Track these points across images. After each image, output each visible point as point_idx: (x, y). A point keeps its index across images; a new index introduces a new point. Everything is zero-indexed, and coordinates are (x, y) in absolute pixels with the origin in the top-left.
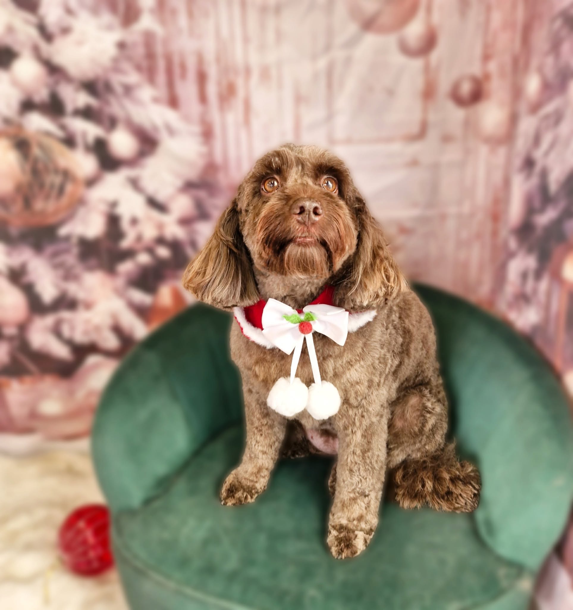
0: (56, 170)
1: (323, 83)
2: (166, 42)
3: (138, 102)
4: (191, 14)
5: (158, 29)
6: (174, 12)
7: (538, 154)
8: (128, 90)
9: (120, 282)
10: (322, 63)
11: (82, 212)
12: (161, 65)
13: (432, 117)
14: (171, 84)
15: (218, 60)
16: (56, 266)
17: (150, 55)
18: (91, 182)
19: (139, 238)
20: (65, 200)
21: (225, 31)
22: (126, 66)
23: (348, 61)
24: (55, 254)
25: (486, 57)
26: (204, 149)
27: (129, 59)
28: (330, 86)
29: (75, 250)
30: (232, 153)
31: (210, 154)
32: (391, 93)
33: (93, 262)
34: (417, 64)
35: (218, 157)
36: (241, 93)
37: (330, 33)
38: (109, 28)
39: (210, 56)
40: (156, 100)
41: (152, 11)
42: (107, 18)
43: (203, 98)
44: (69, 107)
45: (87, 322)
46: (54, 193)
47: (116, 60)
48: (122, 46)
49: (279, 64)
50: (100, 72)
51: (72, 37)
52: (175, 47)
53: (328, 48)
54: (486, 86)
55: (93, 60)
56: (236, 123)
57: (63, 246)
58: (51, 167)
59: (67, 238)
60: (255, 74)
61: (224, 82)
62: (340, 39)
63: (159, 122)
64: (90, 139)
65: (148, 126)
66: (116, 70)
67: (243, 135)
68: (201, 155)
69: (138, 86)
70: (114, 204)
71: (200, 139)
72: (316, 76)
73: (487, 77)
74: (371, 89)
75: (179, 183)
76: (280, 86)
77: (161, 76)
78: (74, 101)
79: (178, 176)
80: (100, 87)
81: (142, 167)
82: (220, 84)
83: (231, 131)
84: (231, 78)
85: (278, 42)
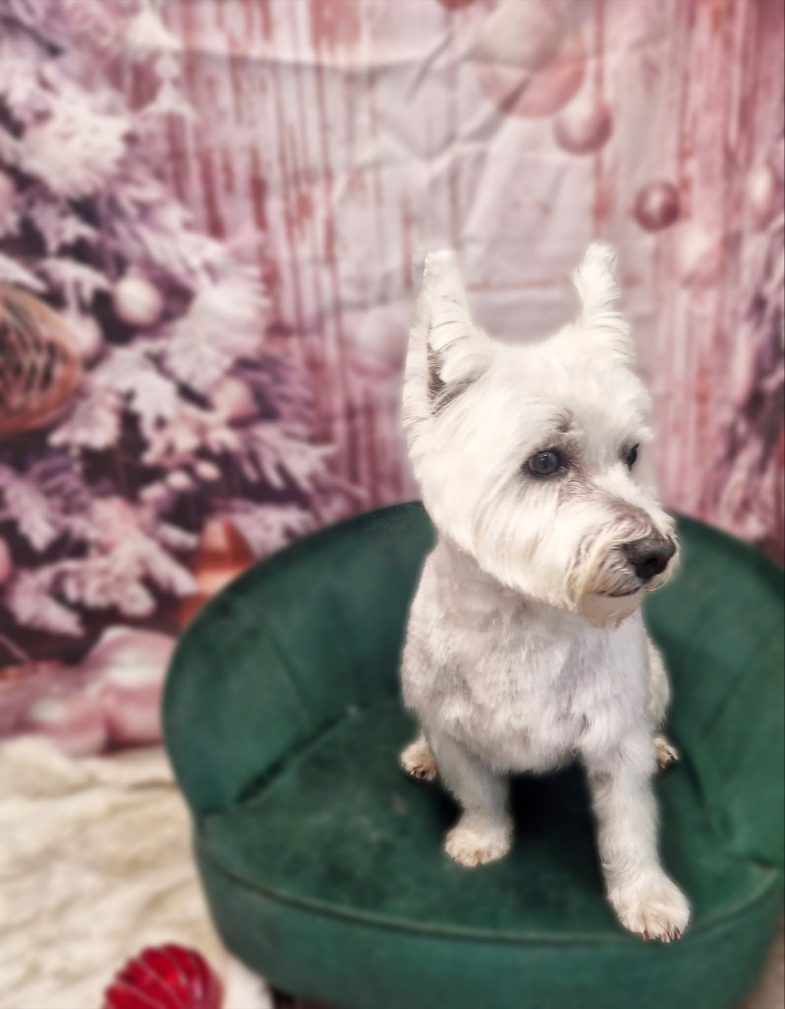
0: (38, 346)
1: (444, 196)
2: (200, 134)
3: (161, 230)
4: (237, 88)
5: (187, 111)
6: (211, 84)
7: (771, 289)
8: (145, 210)
9: (147, 514)
10: (442, 164)
11: (82, 408)
12: (194, 168)
14: (210, 201)
15: (282, 160)
16: (49, 494)
17: (177, 154)
18: (93, 362)
19: (170, 449)
20: (54, 392)
21: (292, 114)
22: (140, 173)
23: (481, 159)
24: (46, 475)
25: (684, 154)
26: (266, 302)
27: (144, 160)
28: (454, 199)
29: (77, 467)
30: (309, 309)
31: (276, 309)
32: (546, 209)
33: (106, 484)
34: (585, 162)
35: (288, 314)
36: (320, 214)
37: (453, 115)
38: (111, 111)
39: (270, 155)
40: (188, 226)
41: (176, 82)
42: (105, 94)
43: (261, 222)
44: (53, 245)
45: (104, 573)
46: (38, 381)
47: (122, 163)
48: (130, 139)
49: (377, 165)
50: (100, 183)
51: (53, 127)
52: (214, 140)
53: (450, 139)
54: (684, 199)
55: (87, 164)
56: (314, 261)
57: (58, 461)
58: (29, 339)
59: (64, 449)
60: (341, 182)
61: (293, 196)
62: (467, 126)
63: (195, 262)
64: (87, 293)
65: (178, 269)
66: (125, 178)
67: (326, 277)
68: (263, 311)
69: (161, 203)
70: (129, 396)
71: (260, 287)
72: (434, 185)
73: (686, 184)
74: (516, 205)
75: (227, 362)
76: (379, 200)
77: (195, 187)
78: (59, 232)
79: (226, 350)
80: (102, 208)
81: (169, 336)
82: (286, 198)
83: (307, 274)
84: (304, 188)
85: (374, 131)
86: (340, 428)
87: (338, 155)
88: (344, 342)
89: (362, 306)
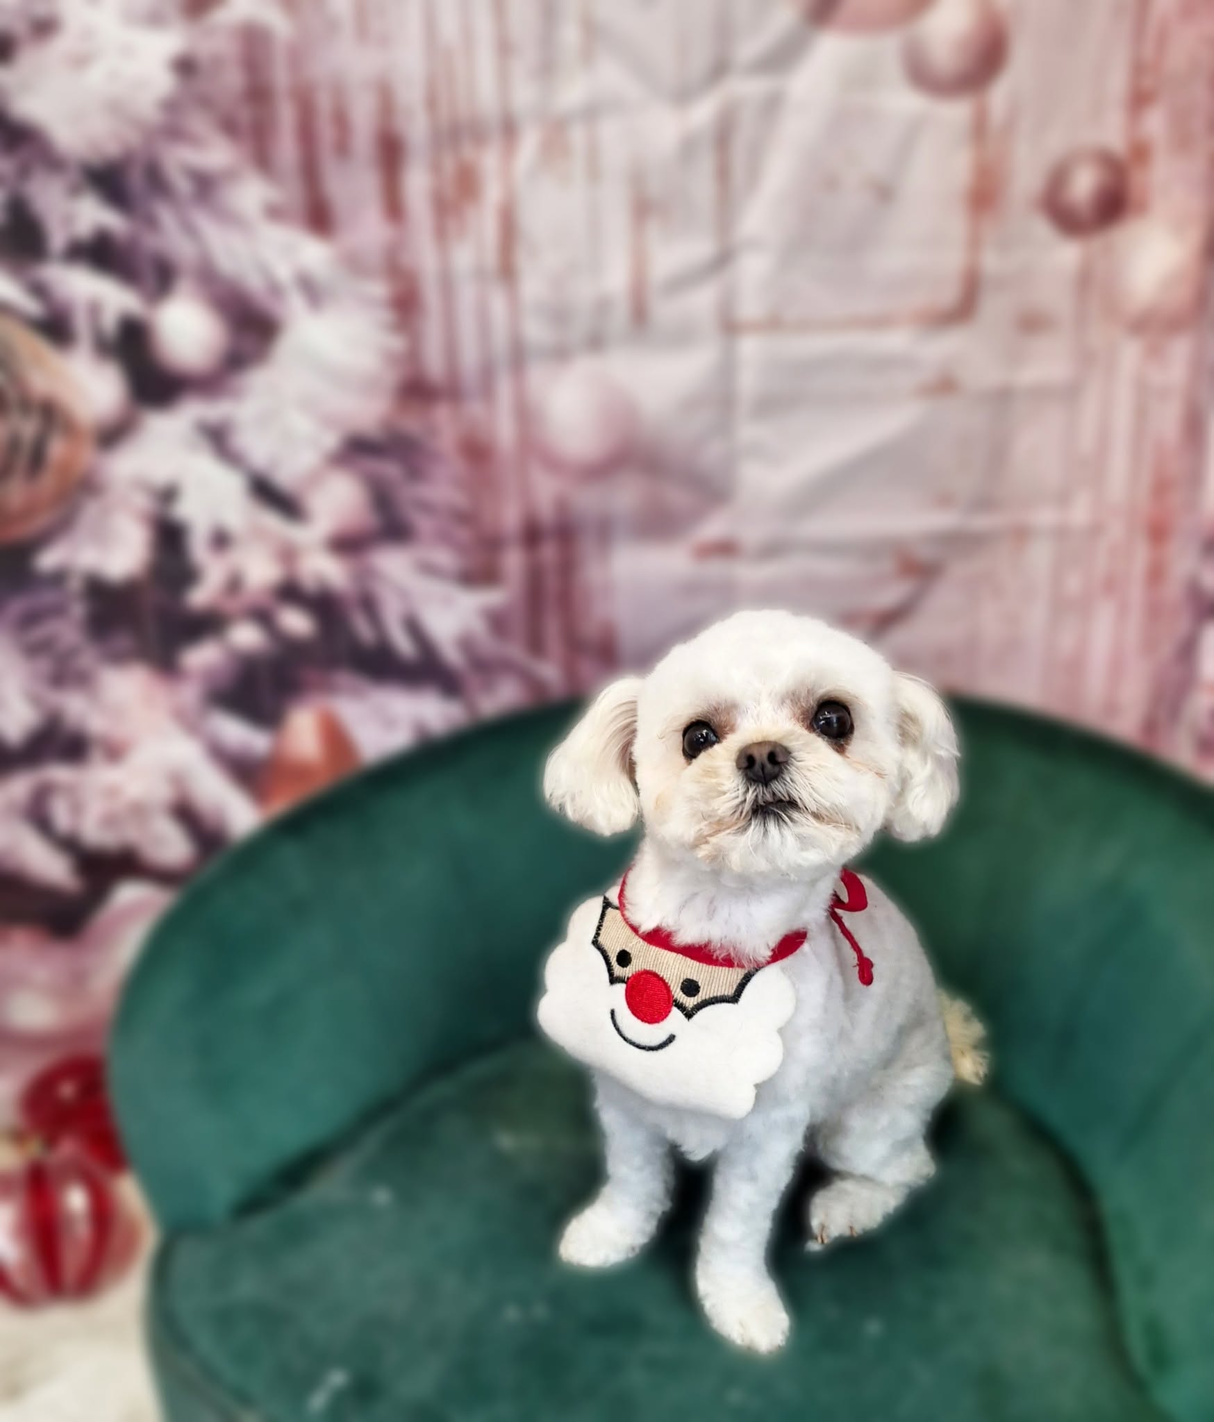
0: (27, 404)
1: (705, 166)
2: (297, 57)
3: (230, 218)
5: (278, 22)
8: (205, 185)
9: (189, 693)
10: (703, 112)
11: (91, 511)
12: (286, 117)
13: (991, 262)
14: (310, 172)
15: (432, 103)
16: (34, 650)
17: (258, 93)
18: (112, 435)
19: (234, 584)
20: (48, 482)
21: (449, 27)
22: (199, 123)
23: (772, 106)
24: (30, 620)
25: (1139, 100)
26: (396, 343)
27: (205, 102)
28: (723, 174)
29: (78, 610)
30: (470, 357)
31: (413, 356)
32: (883, 193)
33: (123, 641)
34: (956, 112)
35: (434, 364)
36: (492, 193)
37: (724, 32)
38: (153, 19)
39: (411, 96)
40: (274, 213)
43: (394, 208)
44: (57, 239)
45: (112, 792)
46: (22, 461)
47: (171, 106)
48: (185, 67)
49: (591, 113)
50: (133, 138)
51: (61, 45)
52: (321, 68)
53: (719, 70)
54: (1137, 179)
55: (115, 108)
56: (480, 274)
57: (47, 597)
58: (12, 395)
59: (58, 578)
60: (529, 144)
61: (449, 165)
62: (749, 48)
63: (284, 272)
64: (109, 322)
65: (254, 283)
66: (174, 131)
67: (498, 305)
68: (392, 359)
69: (230, 175)
70: (168, 495)
71: (386, 316)
72: (688, 148)
73: (1141, 152)
74: (831, 183)
75: (330, 441)
76: (594, 173)
77: (286, 148)
78: (68, 220)
79: (327, 421)
80: (136, 180)
81: (236, 394)
82: (436, 168)
83: (467, 295)
84: (468, 152)
85: (588, 55)
86: (513, 561)
87: (524, 95)
88: (526, 415)
89: (560, 354)
